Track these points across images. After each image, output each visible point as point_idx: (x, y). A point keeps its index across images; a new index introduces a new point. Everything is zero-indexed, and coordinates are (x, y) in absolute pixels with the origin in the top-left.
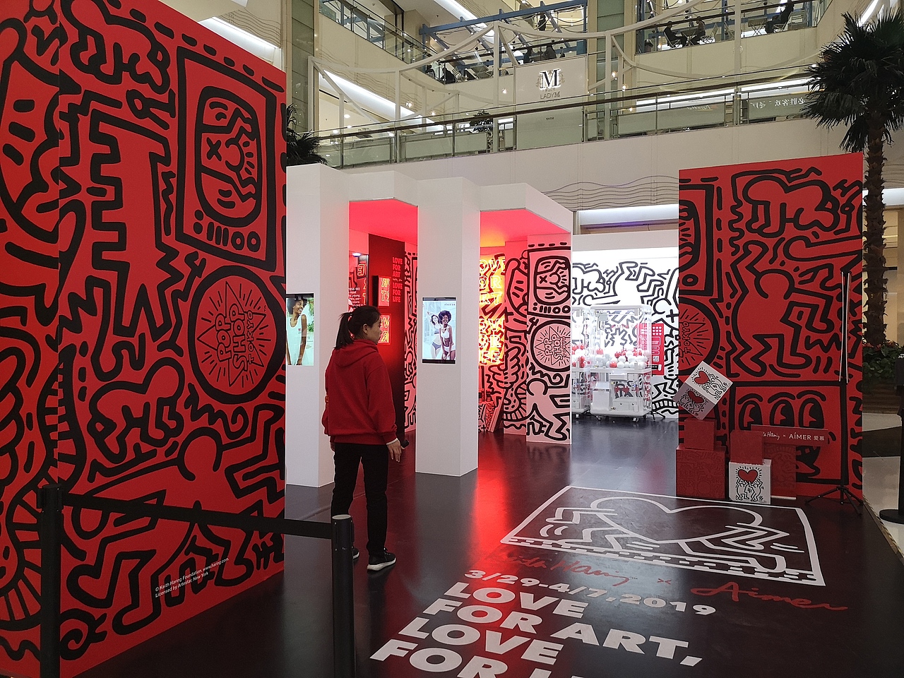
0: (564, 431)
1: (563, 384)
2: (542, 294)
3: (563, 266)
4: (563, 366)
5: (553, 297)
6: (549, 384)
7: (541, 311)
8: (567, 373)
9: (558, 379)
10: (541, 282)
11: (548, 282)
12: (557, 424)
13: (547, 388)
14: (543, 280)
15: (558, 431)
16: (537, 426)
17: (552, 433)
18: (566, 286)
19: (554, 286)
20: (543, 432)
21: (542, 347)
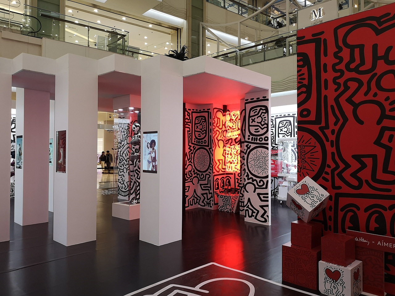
0: (265, 216)
1: (264, 186)
2: (252, 129)
3: (264, 111)
4: (264, 175)
5: (259, 131)
6: (257, 186)
7: (252, 140)
8: (267, 179)
9: (262, 183)
10: (252, 122)
11: (256, 122)
12: (261, 212)
13: (255, 188)
14: (253, 121)
15: (262, 216)
16: (250, 212)
17: (259, 217)
18: (266, 124)
19: (259, 124)
20: (254, 216)
21: (253, 162)
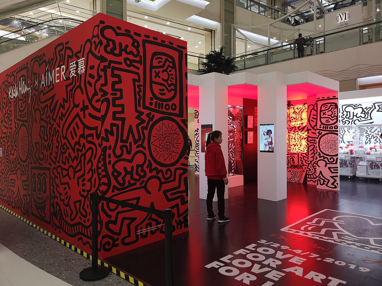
0: (335, 184)
1: (335, 162)
2: (324, 121)
3: (334, 107)
4: (334, 154)
5: (329, 122)
6: (328, 162)
7: (323, 128)
8: (337, 157)
9: (332, 160)
10: (323, 115)
11: (327, 115)
12: (332, 181)
13: (326, 164)
15: (333, 184)
16: (322, 181)
17: (329, 185)
18: (336, 116)
19: (330, 117)
20: (325, 184)
21: (324, 145)
